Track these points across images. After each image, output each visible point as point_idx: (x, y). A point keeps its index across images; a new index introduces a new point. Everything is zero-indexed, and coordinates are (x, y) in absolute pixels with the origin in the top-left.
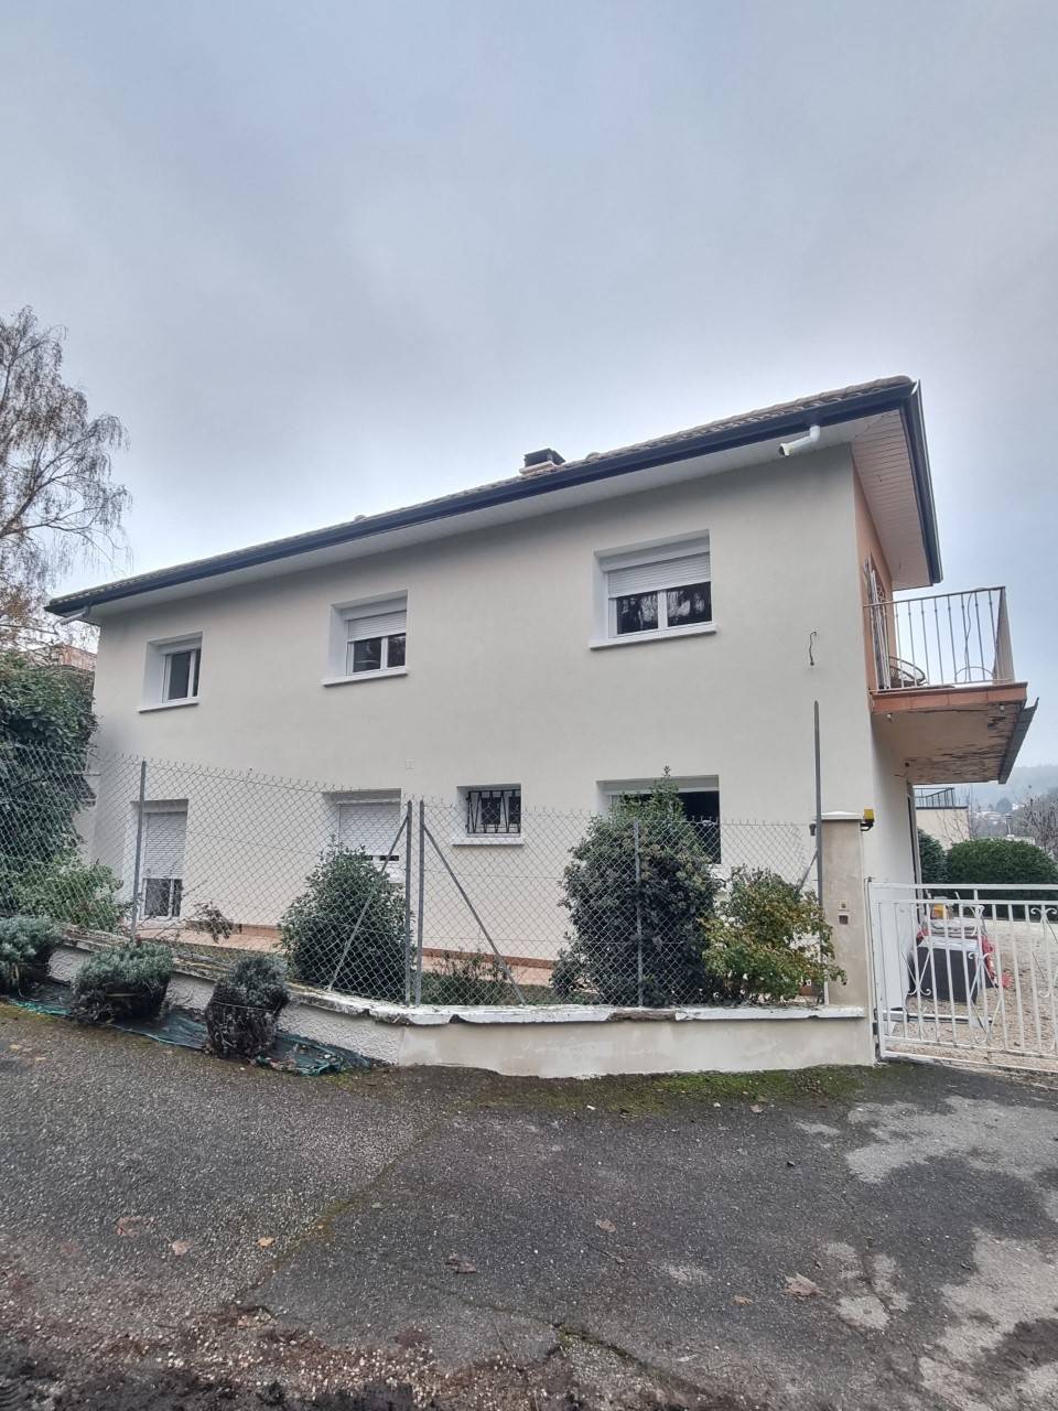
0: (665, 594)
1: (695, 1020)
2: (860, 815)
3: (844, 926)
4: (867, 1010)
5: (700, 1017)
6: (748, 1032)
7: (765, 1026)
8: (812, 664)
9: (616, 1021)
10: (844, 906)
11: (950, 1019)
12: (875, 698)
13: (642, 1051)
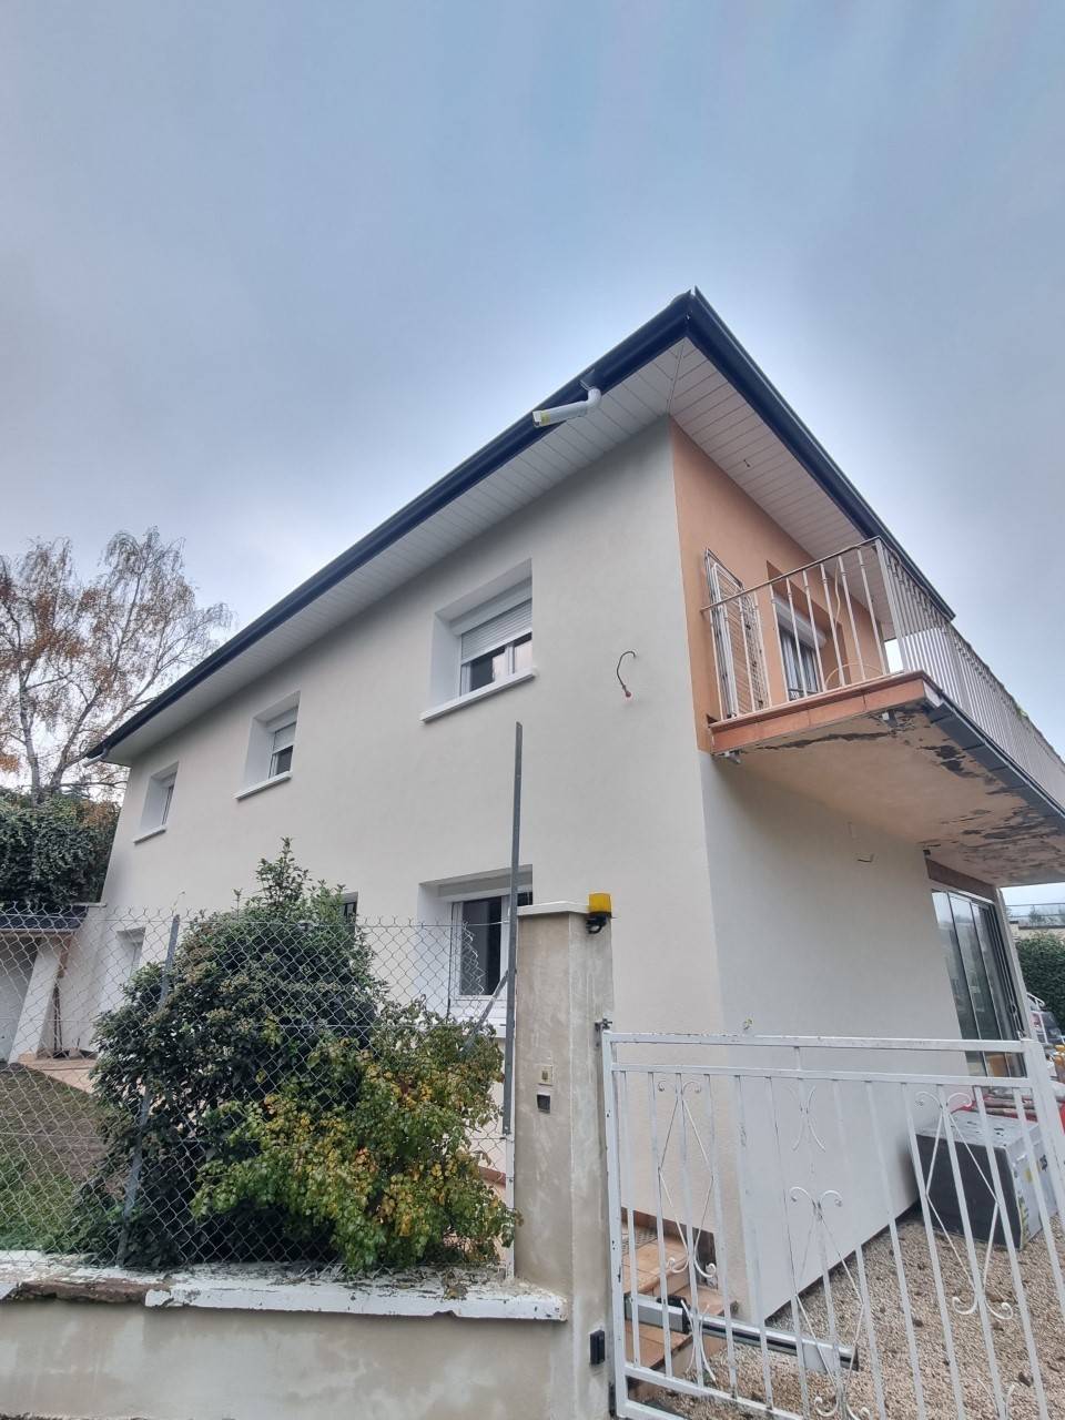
0: (511, 649)
1: (186, 1306)
2: (582, 906)
3: (543, 1116)
4: (570, 1305)
5: (199, 1302)
6: (305, 1341)
7: (346, 1327)
8: (628, 695)
9: (28, 1301)
10: (545, 1077)
11: (757, 1338)
12: (716, 731)
13: (73, 1369)
